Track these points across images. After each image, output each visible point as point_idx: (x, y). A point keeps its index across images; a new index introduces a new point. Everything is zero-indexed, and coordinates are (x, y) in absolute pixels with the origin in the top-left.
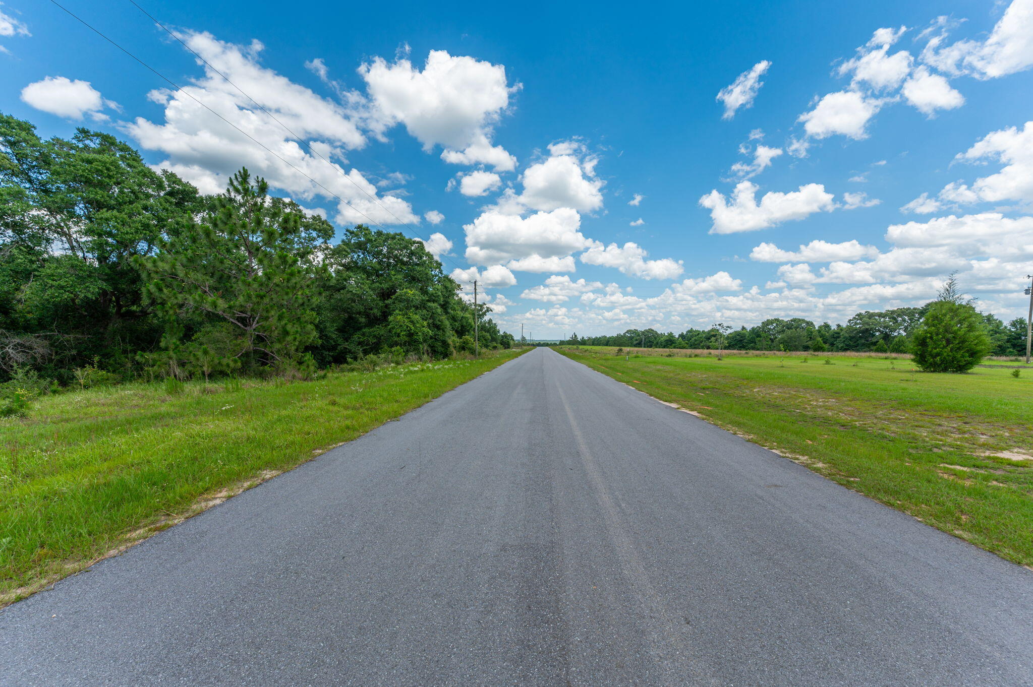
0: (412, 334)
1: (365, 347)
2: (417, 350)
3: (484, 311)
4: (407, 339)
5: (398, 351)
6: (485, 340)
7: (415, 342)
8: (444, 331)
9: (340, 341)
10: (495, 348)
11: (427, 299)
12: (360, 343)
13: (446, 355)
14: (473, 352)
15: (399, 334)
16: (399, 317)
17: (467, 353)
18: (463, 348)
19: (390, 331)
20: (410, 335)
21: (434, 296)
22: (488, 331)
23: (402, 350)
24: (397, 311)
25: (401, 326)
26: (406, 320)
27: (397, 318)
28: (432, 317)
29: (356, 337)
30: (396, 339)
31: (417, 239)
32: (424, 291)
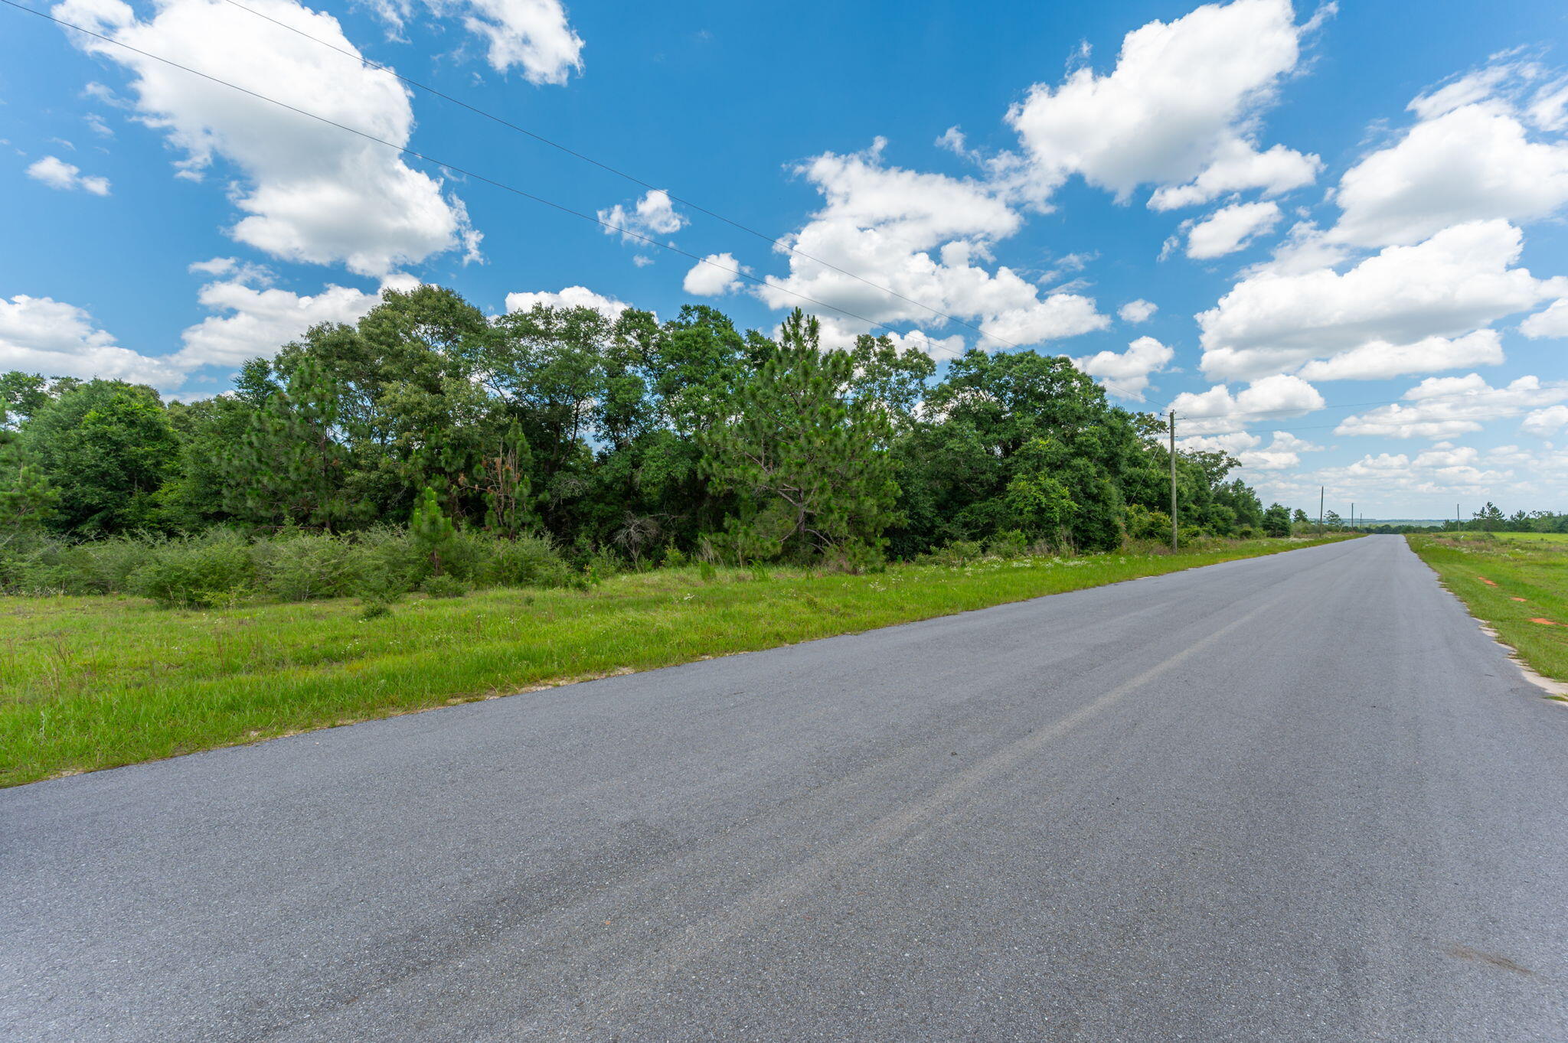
0: (1044, 510)
1: (973, 531)
2: (1050, 537)
3: (1222, 465)
4: (1033, 517)
5: (1016, 537)
6: (1224, 520)
7: (1048, 522)
8: (1105, 504)
9: (938, 521)
10: (1247, 534)
11: (1072, 451)
12: (966, 525)
13: (1110, 545)
14: (1167, 540)
15: (1021, 510)
16: (1022, 483)
17: (1155, 543)
18: (1151, 534)
19: (1009, 506)
20: (1040, 510)
21: (1086, 446)
22: (1232, 503)
23: (1024, 536)
24: (1020, 475)
25: (1025, 497)
26: (1034, 489)
27: (1020, 484)
28: (1081, 481)
29: (962, 515)
30: (1017, 518)
31: (1061, 356)
32: (1070, 439)
